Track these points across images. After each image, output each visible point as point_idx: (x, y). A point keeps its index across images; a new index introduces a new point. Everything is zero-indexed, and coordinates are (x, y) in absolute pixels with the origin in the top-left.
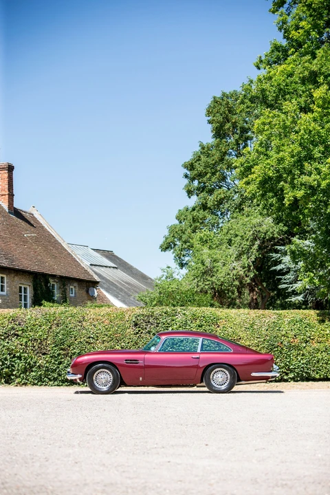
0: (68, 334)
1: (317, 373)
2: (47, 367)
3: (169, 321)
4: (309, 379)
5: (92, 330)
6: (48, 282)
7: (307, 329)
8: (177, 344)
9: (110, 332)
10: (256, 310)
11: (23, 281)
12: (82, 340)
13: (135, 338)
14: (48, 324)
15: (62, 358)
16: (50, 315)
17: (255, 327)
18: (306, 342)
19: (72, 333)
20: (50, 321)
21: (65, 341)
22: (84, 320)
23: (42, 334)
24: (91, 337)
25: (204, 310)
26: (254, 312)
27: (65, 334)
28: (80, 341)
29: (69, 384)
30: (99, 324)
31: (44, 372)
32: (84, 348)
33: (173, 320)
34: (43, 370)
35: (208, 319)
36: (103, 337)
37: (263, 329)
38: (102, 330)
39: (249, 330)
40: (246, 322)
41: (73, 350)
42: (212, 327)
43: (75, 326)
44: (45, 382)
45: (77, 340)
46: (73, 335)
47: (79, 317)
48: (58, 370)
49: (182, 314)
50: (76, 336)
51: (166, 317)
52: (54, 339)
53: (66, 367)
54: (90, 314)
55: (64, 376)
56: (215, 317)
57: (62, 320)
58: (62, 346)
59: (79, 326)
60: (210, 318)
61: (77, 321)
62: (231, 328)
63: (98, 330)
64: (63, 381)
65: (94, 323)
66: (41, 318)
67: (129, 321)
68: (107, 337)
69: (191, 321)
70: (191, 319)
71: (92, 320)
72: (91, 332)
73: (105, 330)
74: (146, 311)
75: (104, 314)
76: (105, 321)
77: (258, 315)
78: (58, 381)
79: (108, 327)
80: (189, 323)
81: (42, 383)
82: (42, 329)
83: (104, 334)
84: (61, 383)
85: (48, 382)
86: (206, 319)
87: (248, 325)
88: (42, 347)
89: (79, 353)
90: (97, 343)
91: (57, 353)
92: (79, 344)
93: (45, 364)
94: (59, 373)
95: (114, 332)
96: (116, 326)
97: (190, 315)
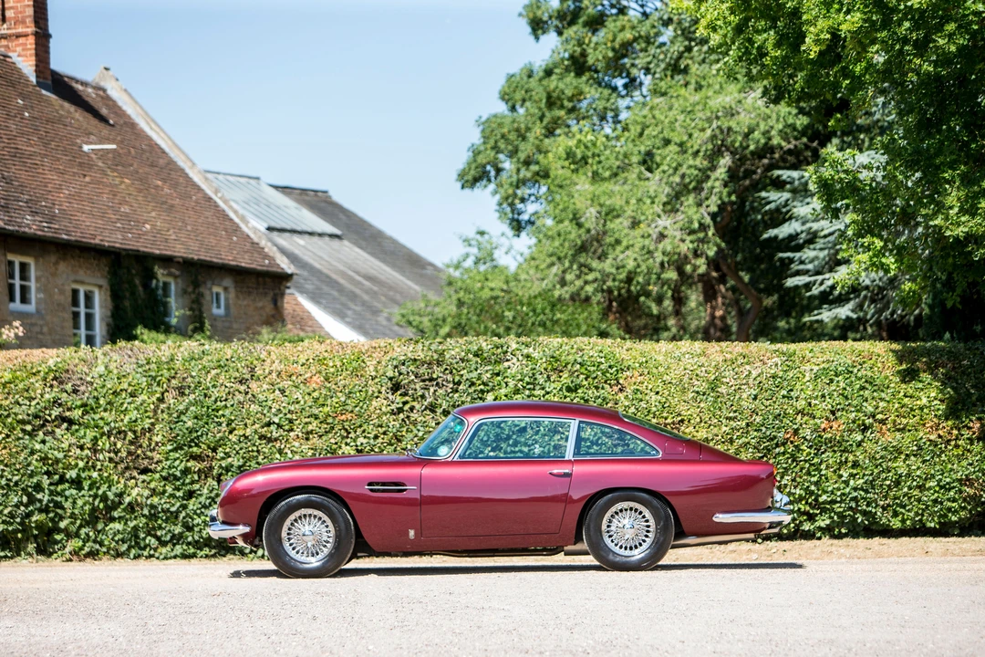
0: (209, 416)
1: (896, 514)
2: (152, 506)
3: (485, 377)
4: (873, 530)
5: (276, 402)
6: (153, 276)
7: (867, 393)
8: (509, 437)
9: (326, 409)
10: (724, 344)
11: (82, 275)
12: (248, 432)
13: (394, 424)
14: (155, 387)
15: (193, 482)
16: (159, 363)
17: (723, 389)
18: (865, 429)
19: (221, 412)
20: (160, 381)
21: (202, 435)
22: (252, 376)
23: (139, 416)
24: (274, 423)
25: (582, 345)
26: (718, 349)
27: (202, 415)
28: (244, 435)
29: (213, 551)
30: (296, 387)
31: (144, 520)
32: (255, 454)
33: (498, 374)
34: (143, 516)
35: (592, 369)
36: (306, 423)
37: (744, 396)
38: (302, 402)
39: (705, 397)
40: (697, 375)
41: (223, 458)
42: (603, 391)
43: (229, 393)
44: (148, 550)
45: (236, 432)
46: (223, 419)
47: (241, 369)
48: (183, 514)
49: (520, 358)
50: (233, 421)
51: (479, 366)
52: (171, 429)
53: (205, 507)
54: (269, 361)
55: (200, 531)
56: (612, 363)
57: (192, 377)
58: (195, 449)
59: (240, 392)
60: (598, 366)
61: (235, 378)
62: (657, 393)
63: (293, 402)
64: (198, 545)
65: (280, 386)
66: (134, 373)
67: (376, 377)
68: (318, 421)
69: (545, 376)
70: (545, 369)
71: (274, 375)
72: (273, 410)
73: (310, 404)
74: (423, 350)
75: (307, 360)
76: (311, 378)
77: (728, 356)
78: (182, 544)
79: (321, 394)
80: (541, 381)
81: (140, 552)
82: (139, 403)
83: (308, 414)
84: (192, 550)
85: (155, 550)
86: (586, 369)
87: (704, 384)
88: (139, 452)
89: (240, 467)
90: (291, 440)
91: (179, 469)
92: (240, 442)
93: (147, 498)
94: (187, 522)
95: (335, 407)
96: (341, 392)
97: (544, 360)
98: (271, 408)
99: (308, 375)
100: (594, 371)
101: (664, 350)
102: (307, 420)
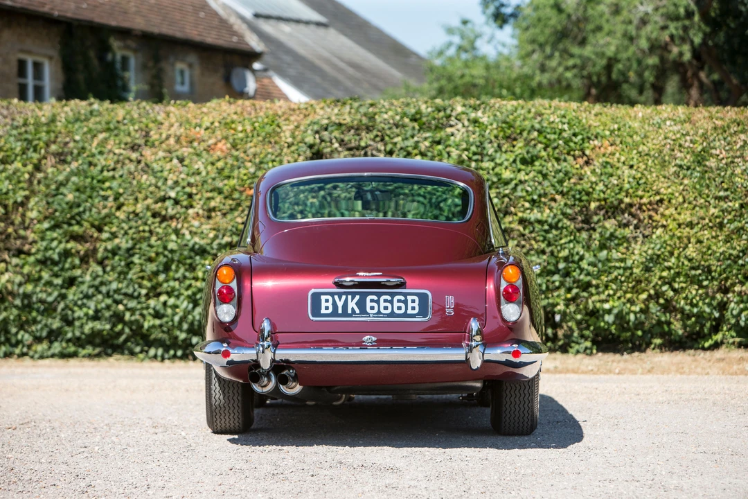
0: (90, 189)
2: (26, 296)
3: (424, 145)
5: (173, 172)
9: (233, 182)
11: (29, 43)
12: (139, 207)
14: (30, 153)
15: (73, 267)
16: (38, 125)
17: (712, 163)
19: (107, 184)
20: (36, 145)
21: (84, 211)
22: (147, 141)
23: (10, 187)
24: (170, 198)
25: (541, 108)
26: (707, 114)
27: (86, 187)
28: (134, 212)
29: (97, 350)
30: (198, 155)
31: (15, 312)
32: (147, 234)
33: (439, 143)
34: (16, 307)
35: (552, 137)
36: (209, 199)
37: (738, 171)
38: (204, 173)
39: (689, 172)
40: (680, 145)
41: (109, 239)
42: (565, 164)
43: (118, 162)
44: (20, 346)
45: (125, 208)
46: (109, 193)
47: (133, 133)
48: (62, 305)
49: (466, 123)
50: (121, 195)
51: (416, 132)
52: (48, 203)
53: (87, 297)
54: (166, 124)
55: (82, 326)
56: (577, 130)
57: (75, 141)
58: (76, 228)
59: (131, 161)
60: (560, 134)
61: (126, 144)
62: (631, 167)
63: (193, 174)
64: (79, 342)
65: (179, 153)
66: (7, 137)
67: (293, 144)
68: (222, 196)
69: (495, 145)
70: (496, 137)
71: (172, 141)
72: (170, 183)
73: (213, 175)
74: (350, 113)
75: (212, 123)
76: (216, 144)
77: (719, 123)
78: (61, 341)
79: (226, 164)
80: (491, 151)
81: (11, 349)
82: (11, 172)
83: (210, 188)
84: (72, 349)
85: (29, 347)
86: (545, 137)
87: (688, 156)
88: (10, 230)
89: (128, 250)
90: (190, 219)
91: (57, 250)
92: (129, 220)
93: (20, 285)
94: (67, 315)
95: (242, 180)
96: (250, 161)
97: (495, 126)
98: (166, 180)
99: (211, 141)
100: (555, 140)
101: (640, 115)
102: (210, 195)
